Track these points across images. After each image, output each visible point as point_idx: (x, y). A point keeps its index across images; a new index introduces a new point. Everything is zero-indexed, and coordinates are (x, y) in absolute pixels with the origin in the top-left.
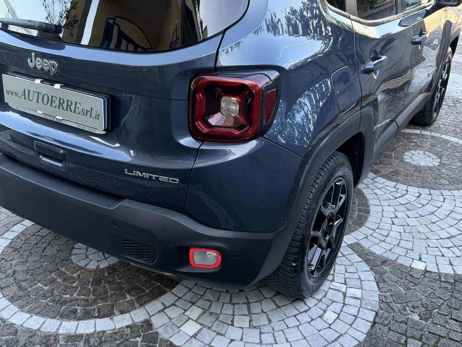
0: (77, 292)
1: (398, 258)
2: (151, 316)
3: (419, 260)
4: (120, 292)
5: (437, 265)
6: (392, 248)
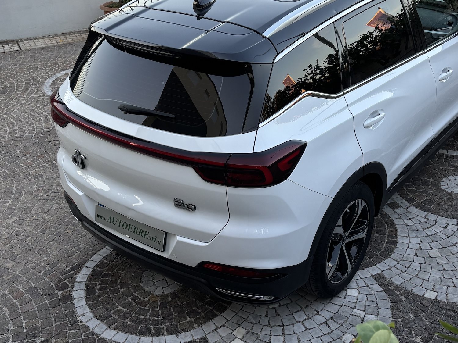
0: (149, 314)
1: (414, 288)
2: (206, 335)
3: (432, 290)
4: (182, 314)
5: (447, 295)
6: (410, 279)
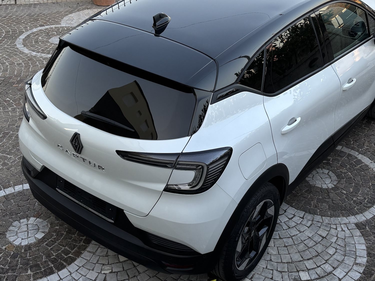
4: (26, 266)
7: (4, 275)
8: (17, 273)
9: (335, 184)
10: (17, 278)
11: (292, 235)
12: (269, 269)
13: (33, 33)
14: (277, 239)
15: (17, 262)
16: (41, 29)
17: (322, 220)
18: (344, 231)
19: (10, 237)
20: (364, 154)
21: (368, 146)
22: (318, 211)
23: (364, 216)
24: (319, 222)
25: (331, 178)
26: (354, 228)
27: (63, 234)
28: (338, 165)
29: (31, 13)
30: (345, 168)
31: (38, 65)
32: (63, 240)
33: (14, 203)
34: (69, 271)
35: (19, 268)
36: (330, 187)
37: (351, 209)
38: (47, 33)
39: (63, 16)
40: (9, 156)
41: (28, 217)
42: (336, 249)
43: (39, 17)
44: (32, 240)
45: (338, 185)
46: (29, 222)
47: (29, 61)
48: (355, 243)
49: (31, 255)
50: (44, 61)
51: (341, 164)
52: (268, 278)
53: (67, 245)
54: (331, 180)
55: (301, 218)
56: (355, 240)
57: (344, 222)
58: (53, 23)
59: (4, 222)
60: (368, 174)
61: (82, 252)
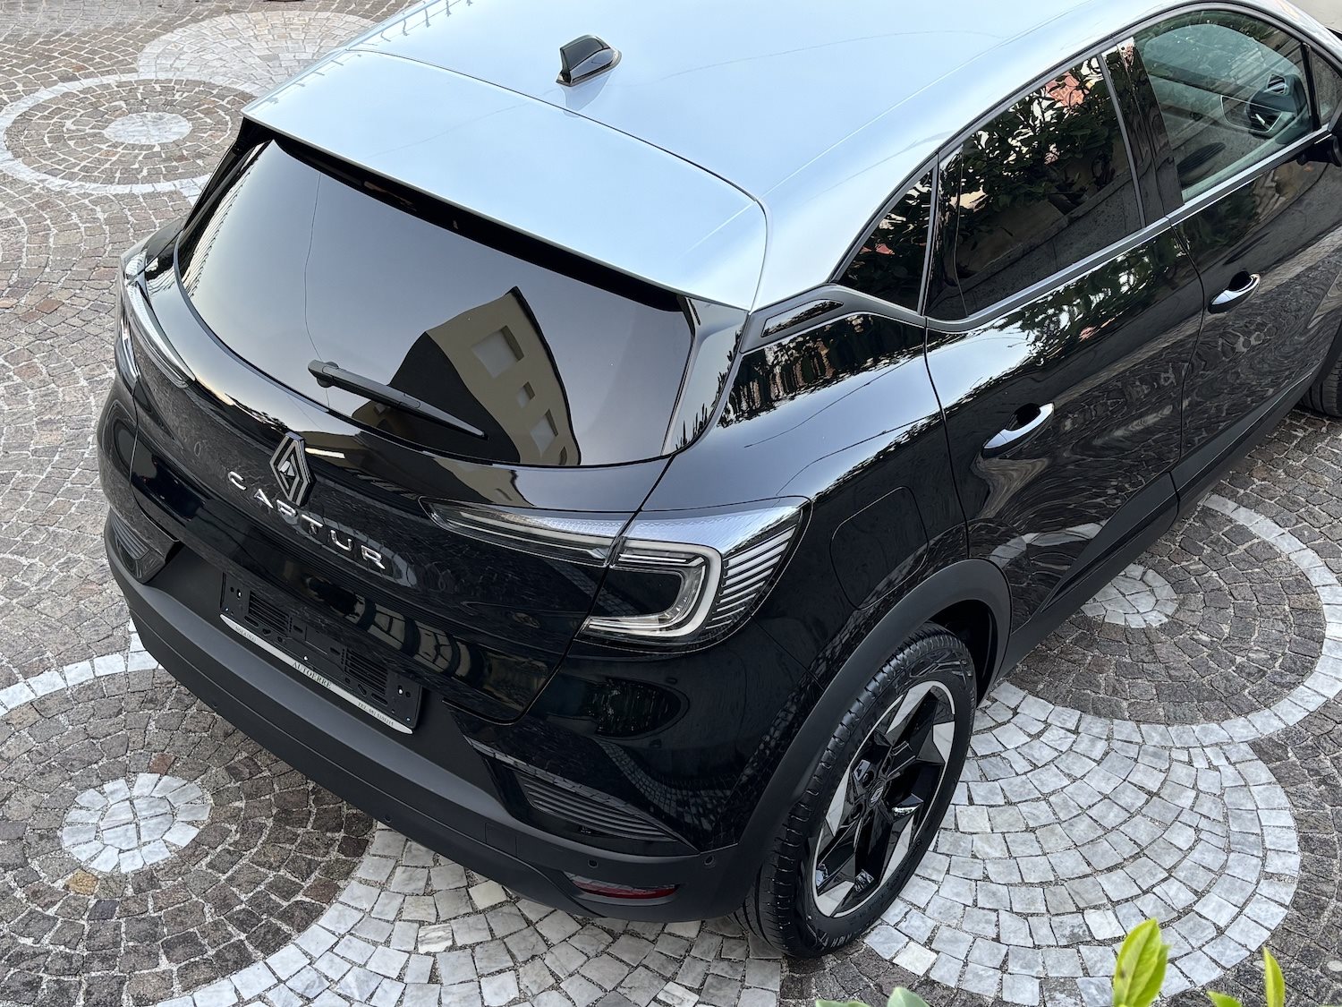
7: (78, 978)
8: (122, 968)
9: (1170, 611)
10: (125, 987)
11: (1046, 791)
12: (984, 908)
13: (39, 107)
14: (999, 806)
15: (115, 930)
16: (66, 90)
17: (1139, 735)
18: (1217, 769)
19: (75, 845)
20: (1255, 505)
21: (1264, 479)
22: (1125, 704)
23: (1276, 715)
24: (1131, 742)
25: (1152, 591)
26: (1249, 757)
27: (261, 828)
28: (1172, 546)
29: (20, 30)
30: (1197, 558)
31: (76, 224)
32: (268, 847)
33: (71, 727)
34: (306, 954)
35: (127, 953)
36: (1156, 625)
37: (1233, 694)
38: (91, 104)
39: (140, 40)
40: (23, 560)
41: (127, 773)
42: (1197, 830)
43: (51, 46)
44: (157, 855)
45: (1181, 616)
46: (136, 792)
47: (43, 210)
48: (1258, 808)
49: (160, 904)
50: (98, 209)
51: (1182, 545)
52: (985, 938)
53: (283, 863)
54: (1154, 600)
55: (1069, 734)
56: (1256, 798)
57: (1213, 739)
58: (109, 66)
59: (46, 796)
60: (1276, 573)
61: (341, 884)
